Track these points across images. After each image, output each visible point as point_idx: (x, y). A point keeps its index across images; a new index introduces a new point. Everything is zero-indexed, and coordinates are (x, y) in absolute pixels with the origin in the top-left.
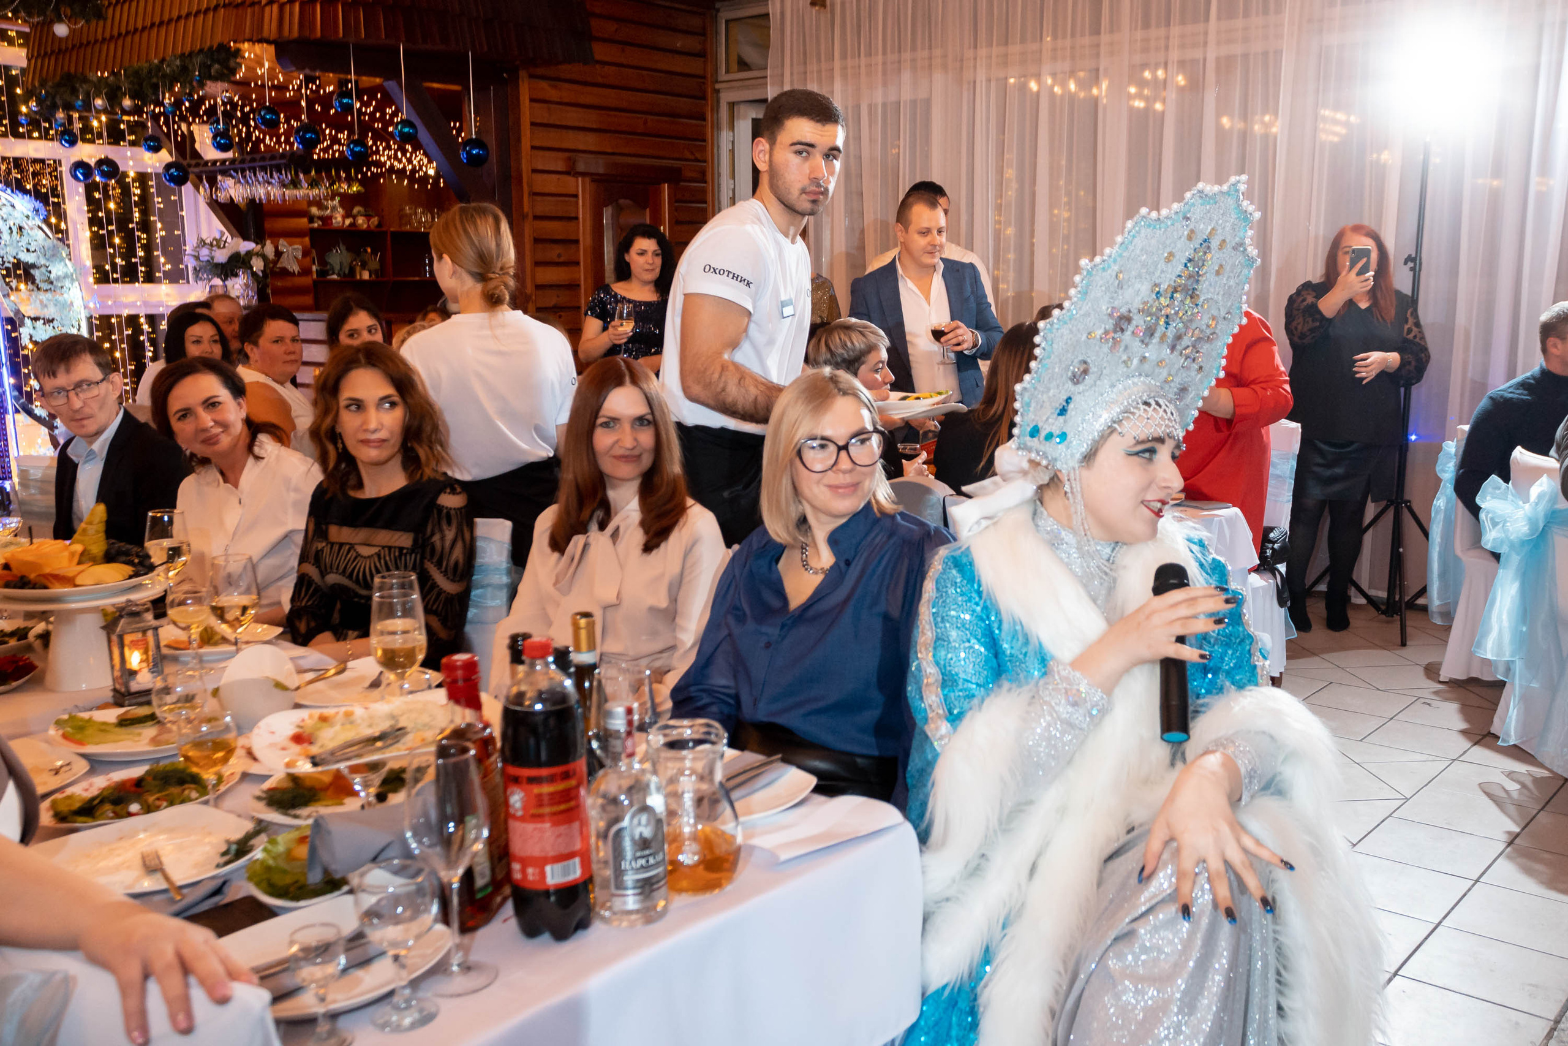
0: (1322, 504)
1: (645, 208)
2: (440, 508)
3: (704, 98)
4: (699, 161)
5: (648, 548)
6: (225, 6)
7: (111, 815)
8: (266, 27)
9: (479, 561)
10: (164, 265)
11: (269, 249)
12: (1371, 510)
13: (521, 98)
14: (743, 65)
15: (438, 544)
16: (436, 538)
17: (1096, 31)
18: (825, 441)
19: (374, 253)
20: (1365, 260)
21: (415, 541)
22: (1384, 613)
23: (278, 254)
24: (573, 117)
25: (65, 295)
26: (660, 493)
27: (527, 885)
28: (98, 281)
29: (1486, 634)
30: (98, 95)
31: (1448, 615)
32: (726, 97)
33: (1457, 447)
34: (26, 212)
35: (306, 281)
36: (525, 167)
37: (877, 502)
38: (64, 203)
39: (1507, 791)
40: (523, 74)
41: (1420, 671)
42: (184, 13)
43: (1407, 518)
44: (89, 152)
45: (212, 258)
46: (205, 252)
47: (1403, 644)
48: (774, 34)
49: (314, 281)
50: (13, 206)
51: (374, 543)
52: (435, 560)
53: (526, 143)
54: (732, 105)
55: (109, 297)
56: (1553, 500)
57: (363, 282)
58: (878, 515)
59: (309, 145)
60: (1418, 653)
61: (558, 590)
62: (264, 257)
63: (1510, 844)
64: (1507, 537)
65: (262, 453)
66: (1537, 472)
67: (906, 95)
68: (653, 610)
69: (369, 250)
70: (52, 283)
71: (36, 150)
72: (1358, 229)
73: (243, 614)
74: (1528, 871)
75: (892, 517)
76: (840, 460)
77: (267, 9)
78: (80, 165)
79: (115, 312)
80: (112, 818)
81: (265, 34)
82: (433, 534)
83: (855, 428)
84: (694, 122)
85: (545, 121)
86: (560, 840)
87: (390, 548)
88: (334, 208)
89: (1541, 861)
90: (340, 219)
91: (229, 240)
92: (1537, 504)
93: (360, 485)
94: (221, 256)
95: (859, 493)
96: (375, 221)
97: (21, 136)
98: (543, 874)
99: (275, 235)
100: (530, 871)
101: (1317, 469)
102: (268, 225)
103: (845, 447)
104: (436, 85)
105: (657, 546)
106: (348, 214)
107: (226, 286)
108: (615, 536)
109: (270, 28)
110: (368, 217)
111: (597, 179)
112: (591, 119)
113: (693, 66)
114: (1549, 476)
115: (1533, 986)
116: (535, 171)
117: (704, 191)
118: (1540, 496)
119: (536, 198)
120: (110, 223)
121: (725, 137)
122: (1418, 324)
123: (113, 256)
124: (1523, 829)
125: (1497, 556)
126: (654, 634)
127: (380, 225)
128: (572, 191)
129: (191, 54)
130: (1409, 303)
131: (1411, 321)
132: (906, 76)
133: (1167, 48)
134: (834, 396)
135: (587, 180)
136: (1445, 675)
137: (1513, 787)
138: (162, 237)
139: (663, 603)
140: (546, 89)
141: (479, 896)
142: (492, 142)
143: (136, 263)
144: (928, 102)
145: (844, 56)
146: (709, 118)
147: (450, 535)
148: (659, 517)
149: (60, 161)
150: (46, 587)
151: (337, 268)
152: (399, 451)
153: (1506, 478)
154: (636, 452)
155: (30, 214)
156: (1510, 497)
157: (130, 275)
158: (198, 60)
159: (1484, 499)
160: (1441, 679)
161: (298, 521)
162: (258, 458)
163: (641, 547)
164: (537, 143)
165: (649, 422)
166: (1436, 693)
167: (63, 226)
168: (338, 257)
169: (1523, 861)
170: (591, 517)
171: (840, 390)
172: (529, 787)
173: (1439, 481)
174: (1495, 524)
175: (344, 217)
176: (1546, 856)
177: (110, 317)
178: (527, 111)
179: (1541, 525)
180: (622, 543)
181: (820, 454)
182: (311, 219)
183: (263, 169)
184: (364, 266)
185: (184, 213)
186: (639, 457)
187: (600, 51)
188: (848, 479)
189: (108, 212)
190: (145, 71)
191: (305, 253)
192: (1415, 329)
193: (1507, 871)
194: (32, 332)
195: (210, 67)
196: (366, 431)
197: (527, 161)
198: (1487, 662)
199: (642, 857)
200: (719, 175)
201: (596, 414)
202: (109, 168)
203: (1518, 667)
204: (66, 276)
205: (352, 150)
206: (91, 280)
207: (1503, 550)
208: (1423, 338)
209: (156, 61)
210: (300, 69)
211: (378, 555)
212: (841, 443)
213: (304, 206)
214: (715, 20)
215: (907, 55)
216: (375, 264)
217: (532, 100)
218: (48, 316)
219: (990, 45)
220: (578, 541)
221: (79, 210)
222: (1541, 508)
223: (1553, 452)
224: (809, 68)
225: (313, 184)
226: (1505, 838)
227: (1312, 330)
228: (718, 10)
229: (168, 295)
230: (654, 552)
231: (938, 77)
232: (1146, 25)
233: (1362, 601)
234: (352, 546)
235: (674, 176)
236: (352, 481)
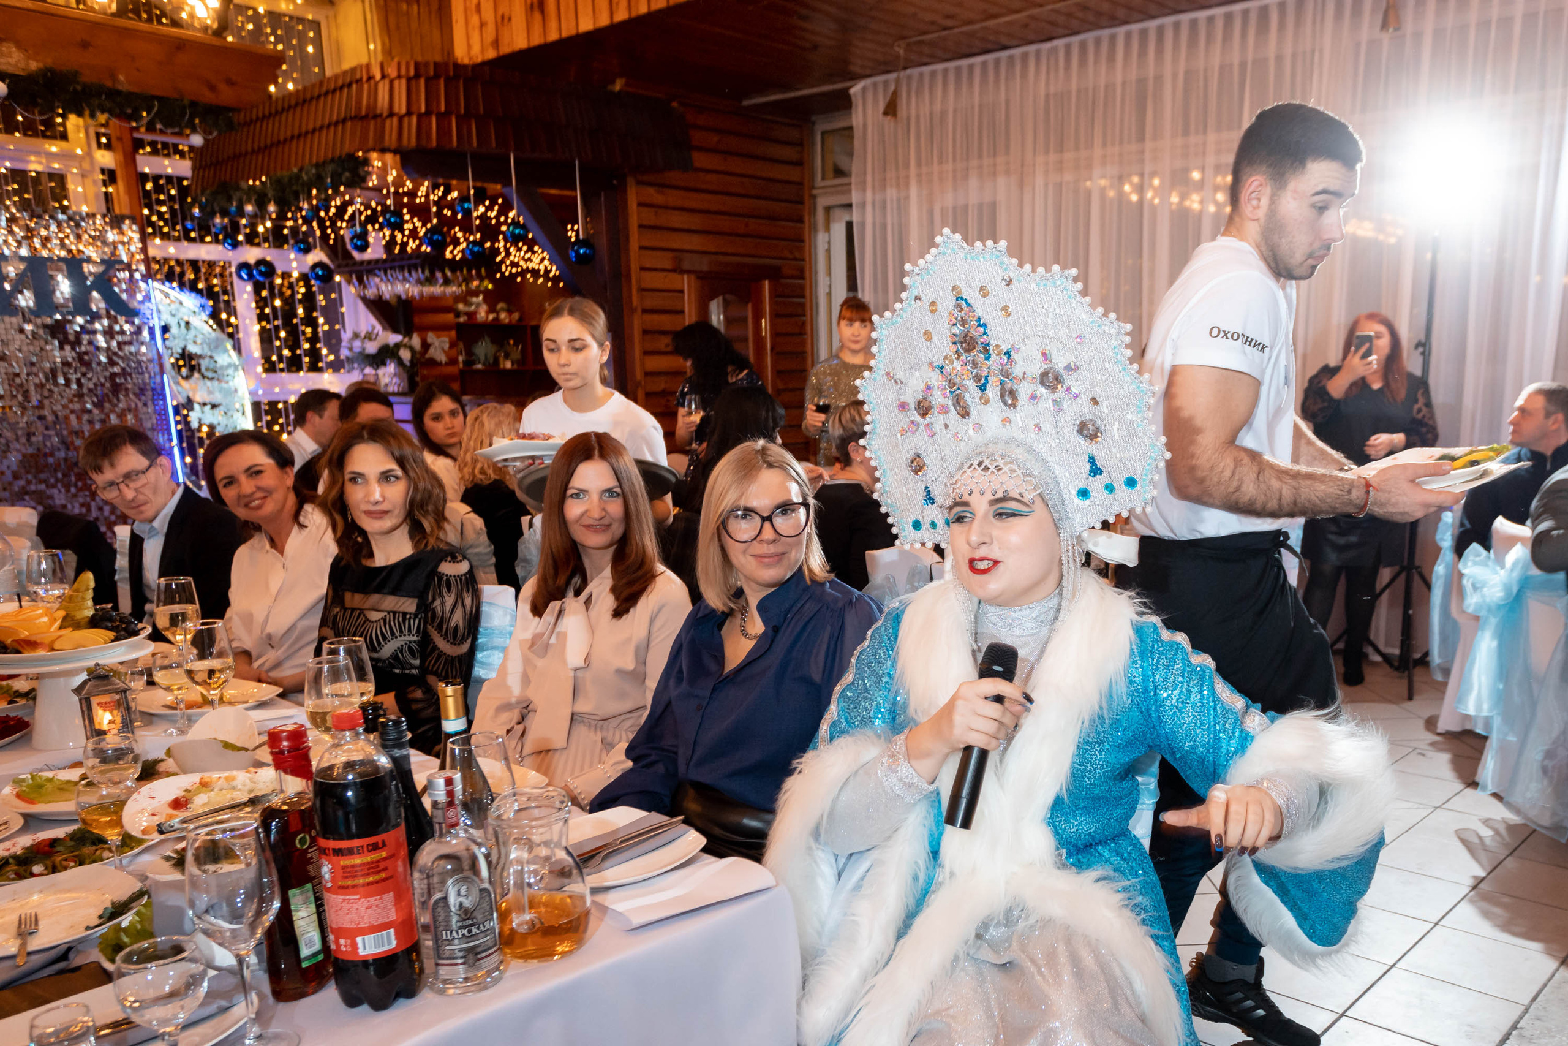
0: (1338, 570)
1: (747, 303)
2: (440, 576)
3: (802, 203)
4: (795, 259)
5: (618, 613)
6: (351, 118)
7: (13, 876)
8: (387, 137)
9: (484, 623)
10: (327, 356)
11: (416, 341)
12: (1385, 574)
13: (629, 203)
14: (839, 172)
15: (439, 610)
16: (437, 603)
17: (1141, 138)
18: (748, 512)
19: (516, 344)
20: (1367, 345)
21: (419, 606)
22: (1397, 669)
23: (426, 346)
24: (677, 220)
25: (231, 383)
26: (631, 560)
27: (340, 957)
28: (266, 370)
29: (1469, 691)
30: (249, 202)
31: (1447, 672)
32: (822, 202)
33: (1454, 518)
34: (193, 308)
35: (453, 370)
36: (635, 267)
37: (810, 570)
38: (234, 300)
39: (1480, 838)
40: (631, 182)
41: (1421, 724)
42: (318, 126)
43: (1417, 579)
44: (252, 254)
45: (364, 349)
46: (357, 344)
47: (1410, 698)
48: (857, 143)
49: (461, 371)
50: (181, 303)
51: (383, 607)
52: (436, 624)
53: (634, 244)
54: (828, 209)
55: (276, 385)
56: (1525, 568)
57: (505, 371)
58: (809, 582)
59: (439, 247)
60: (1420, 708)
61: (533, 652)
62: (411, 349)
63: (1474, 888)
64: (1484, 601)
65: (306, 523)
66: (1512, 540)
67: (973, 198)
68: (620, 672)
69: (512, 342)
70: (216, 372)
71: (208, 253)
72: (1373, 317)
73: (210, 678)
74: (1486, 915)
75: (823, 584)
76: (764, 531)
77: (388, 122)
78: (244, 266)
79: (282, 398)
80: (13, 880)
81: (387, 144)
82: (434, 600)
83: (780, 499)
84: (791, 224)
85: (652, 223)
86: (370, 911)
87: (395, 613)
88: (478, 305)
89: (1498, 904)
90: (483, 314)
91: (381, 332)
92: (1512, 570)
93: (371, 555)
94: (372, 348)
95: (785, 562)
96: (516, 316)
97: (192, 240)
98: (354, 946)
99: (423, 329)
100: (342, 941)
101: (1331, 537)
102: (417, 320)
103: (768, 519)
104: (553, 191)
105: (627, 611)
106: (492, 309)
107: (377, 375)
108: (588, 602)
109: (391, 139)
110: (510, 312)
111: (701, 276)
112: (695, 221)
113: (793, 174)
114: (1524, 544)
115: (1472, 1026)
116: (643, 269)
117: (802, 288)
118: (1515, 564)
119: (645, 293)
120: (276, 318)
121: (821, 238)
122: (1428, 404)
123: (280, 349)
124: (1489, 874)
125: (1477, 618)
126: (622, 695)
127: (521, 319)
128: (678, 287)
129: (324, 163)
130: (1420, 385)
131: (1422, 400)
132: (973, 182)
133: (1204, 153)
134: (760, 469)
135: (693, 277)
136: (1443, 726)
137: (1487, 833)
138: (324, 332)
139: (630, 664)
140: (652, 194)
141: (305, 965)
142: (602, 243)
143: (300, 355)
144: (993, 205)
145: (919, 165)
146: (806, 218)
147: (450, 600)
148: (630, 583)
149: (230, 263)
150: (18, 652)
151: (482, 358)
152: (405, 520)
153: (1488, 548)
154: (606, 521)
155: (197, 310)
156: (1490, 563)
157: (294, 364)
158: (330, 168)
159: (1465, 566)
160: (1439, 731)
161: (321, 586)
162: (302, 526)
163: (610, 612)
164: (646, 244)
165: (618, 495)
166: (1433, 744)
167: (233, 320)
168: (484, 349)
169: (1485, 905)
170: (568, 583)
171: (765, 462)
172: (335, 859)
173: (1439, 549)
174: (1475, 588)
175: (488, 313)
176: (1506, 900)
177: (277, 403)
178: (635, 216)
179: (1515, 590)
180: (595, 608)
181: (744, 525)
182: (458, 314)
183: (402, 269)
184: (507, 357)
185: (343, 310)
186: (609, 526)
187: (700, 160)
188: (772, 549)
189: (274, 309)
190: (286, 180)
191: (452, 345)
192: (1424, 410)
193: (1467, 914)
194: (200, 415)
195: (340, 175)
196: (368, 502)
197: (635, 258)
198: (1467, 717)
199: (464, 927)
200: (816, 273)
201: (566, 488)
202: (267, 269)
203: (1497, 722)
204: (229, 365)
205: (471, 250)
206: (260, 369)
207: (1483, 613)
208: (1432, 416)
209: (295, 170)
210: (424, 176)
211: (384, 619)
212: (765, 515)
213: (450, 302)
214: (812, 134)
215: (974, 163)
216: (516, 354)
217: (640, 204)
218: (216, 401)
219: (1047, 152)
220: (555, 605)
221: (248, 307)
222: (1515, 574)
223: (1529, 522)
224: (888, 176)
225: (447, 282)
226: (1470, 882)
227: (1321, 410)
228: (814, 123)
229: (330, 383)
230: (624, 617)
231: (1001, 181)
232: (1186, 132)
233: (1377, 658)
234: (362, 611)
235: (774, 274)
236: (364, 552)
